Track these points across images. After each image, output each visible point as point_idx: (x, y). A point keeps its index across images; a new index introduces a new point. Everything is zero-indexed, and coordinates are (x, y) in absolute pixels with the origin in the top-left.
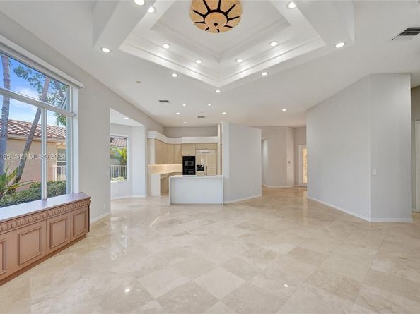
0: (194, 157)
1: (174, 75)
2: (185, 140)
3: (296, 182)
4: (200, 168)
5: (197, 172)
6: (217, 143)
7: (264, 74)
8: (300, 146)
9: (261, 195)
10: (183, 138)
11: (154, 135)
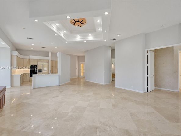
0: (37, 66)
1: (56, 35)
2: (32, 57)
3: (79, 76)
4: (40, 71)
5: (38, 73)
6: (49, 60)
7: (85, 41)
8: (80, 63)
9: (70, 81)
10: (30, 56)
11: (16, 53)
